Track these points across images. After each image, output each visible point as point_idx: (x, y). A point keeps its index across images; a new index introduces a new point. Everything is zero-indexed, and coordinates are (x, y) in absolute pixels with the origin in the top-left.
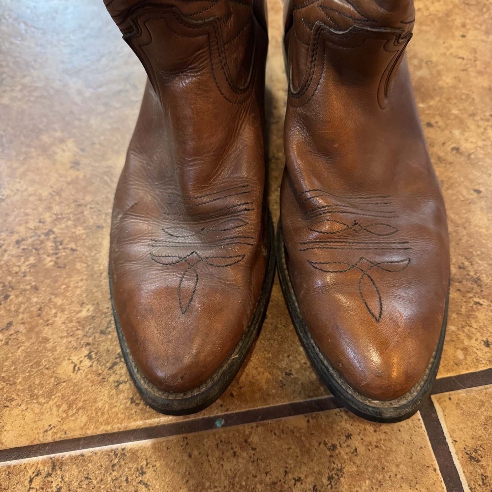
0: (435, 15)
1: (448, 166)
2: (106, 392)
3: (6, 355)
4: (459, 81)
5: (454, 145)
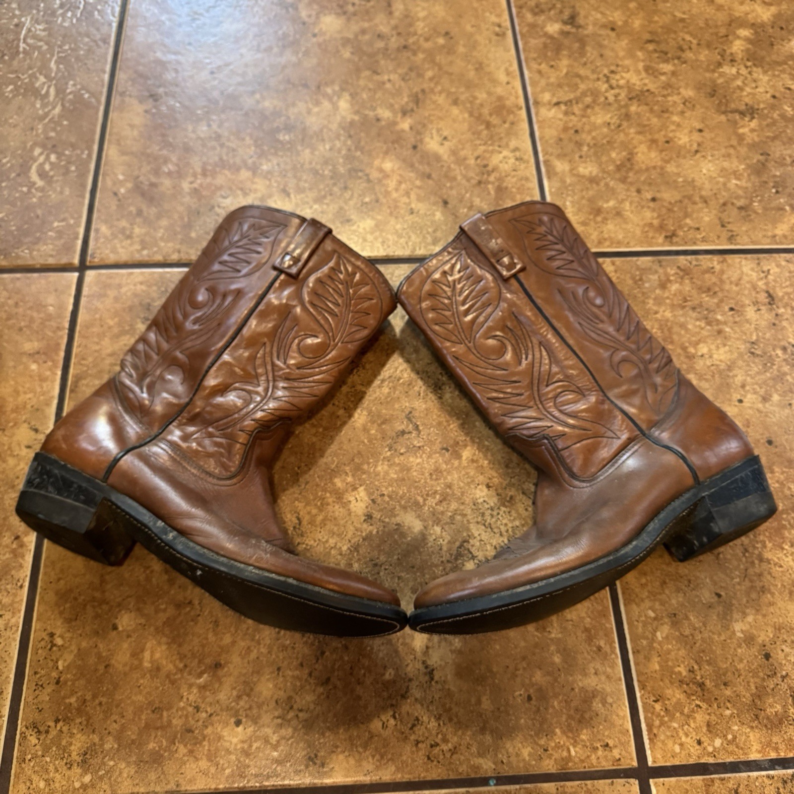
0: (717, 366)
2: (409, 748)
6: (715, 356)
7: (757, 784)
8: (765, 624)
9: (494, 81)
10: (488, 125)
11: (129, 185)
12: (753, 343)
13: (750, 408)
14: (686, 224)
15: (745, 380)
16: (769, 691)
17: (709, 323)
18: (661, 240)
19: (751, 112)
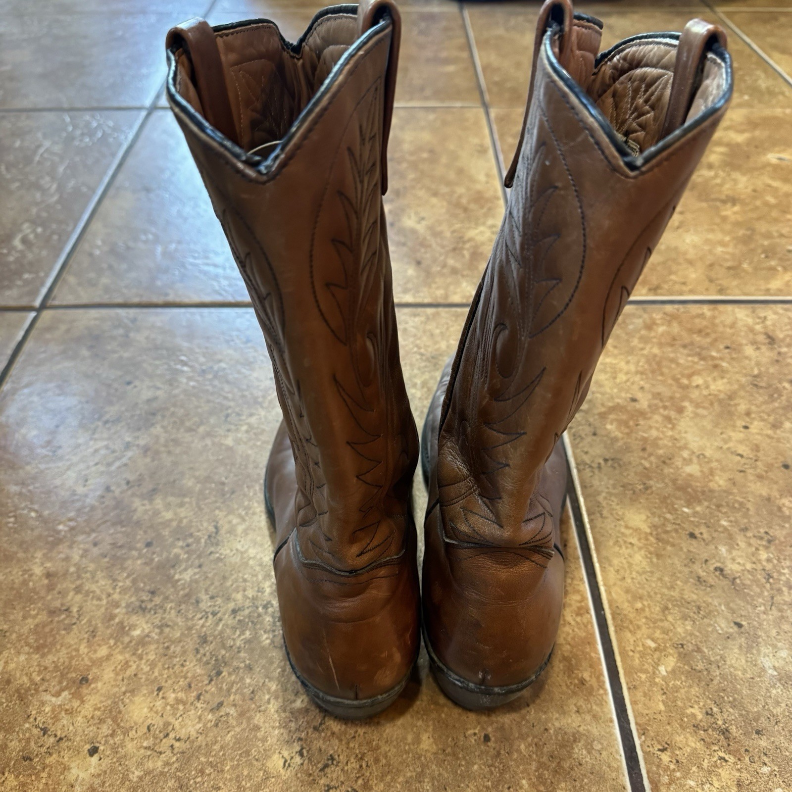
0: (716, 395)
1: (709, 589)
3: (216, 738)
4: (734, 484)
5: (718, 565)
6: (713, 387)
11: (106, 249)
12: (755, 376)
13: (758, 434)
15: (750, 409)
17: (703, 359)
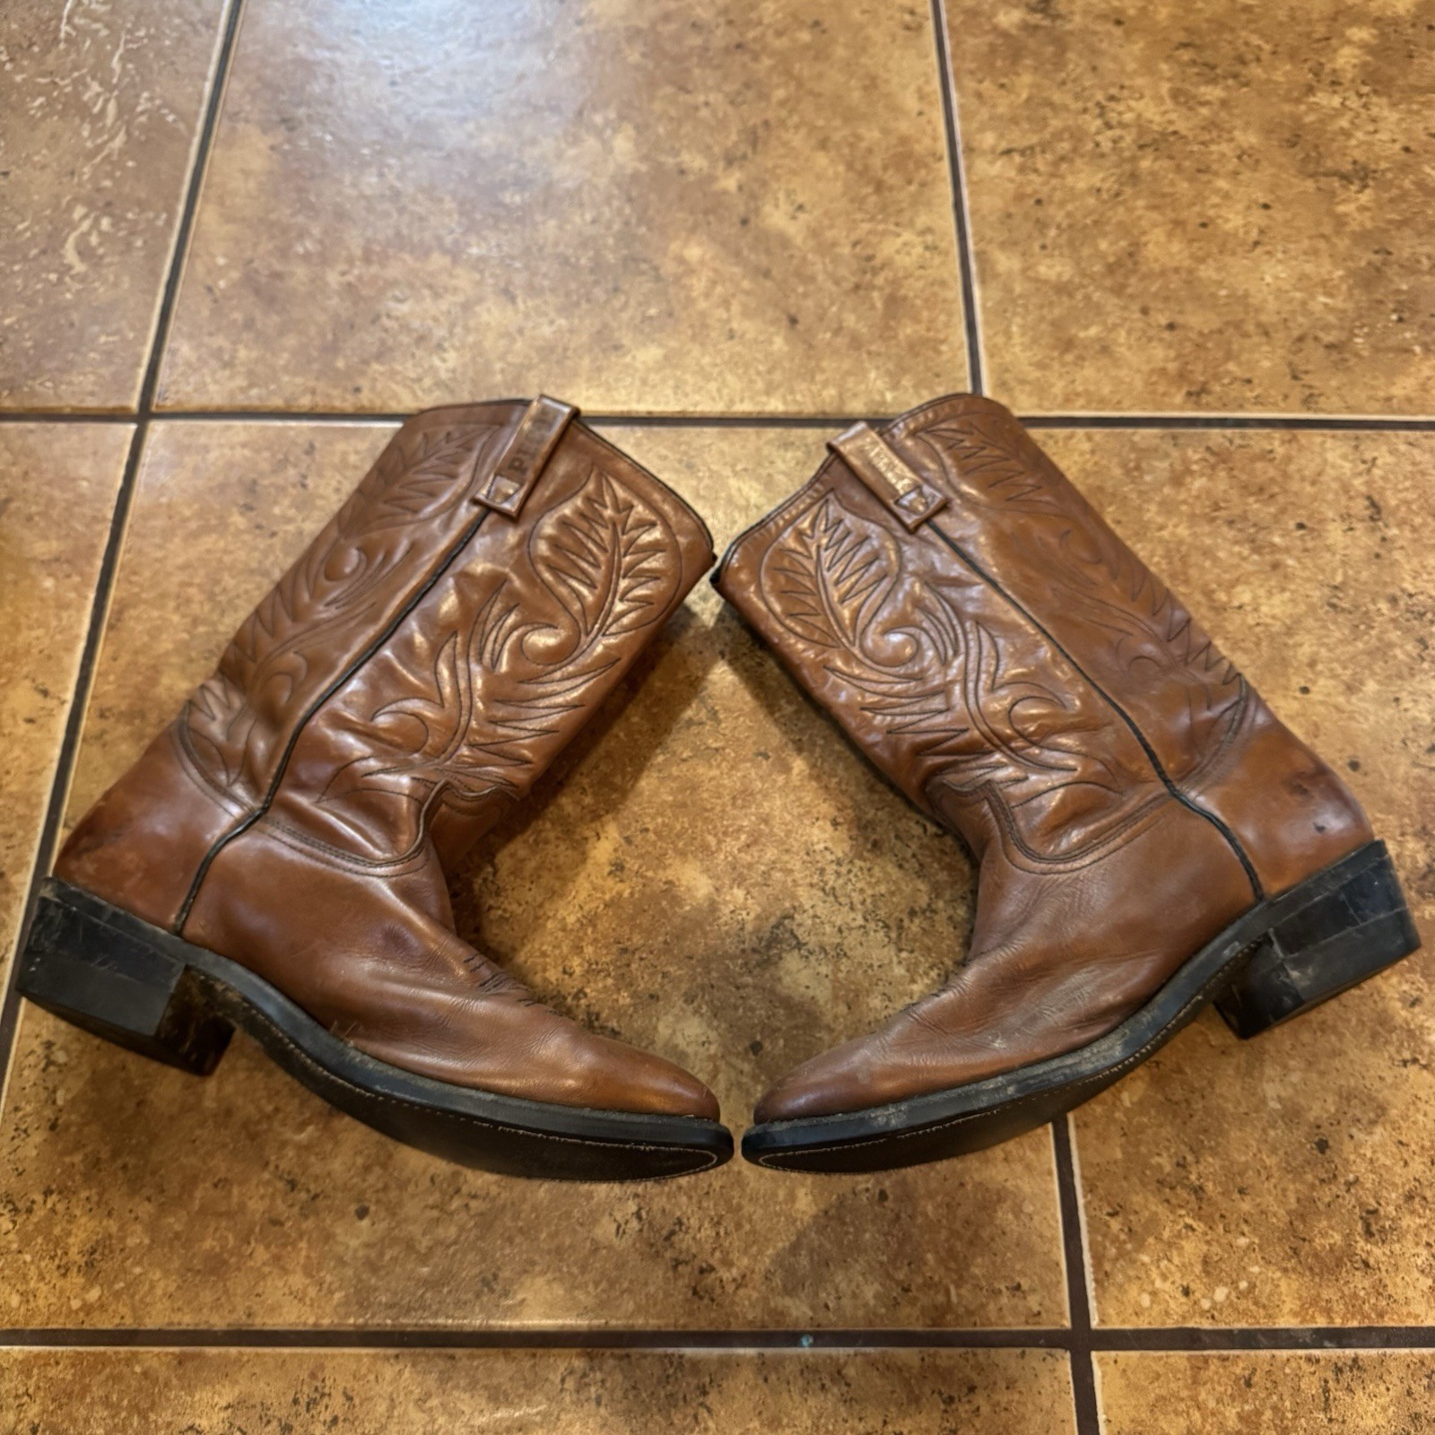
6: (1264, 609)
7: (1287, 1371)
8: (1323, 1088)
9: (896, 110)
10: (879, 187)
11: (235, 275)
12: (1336, 588)
13: (1322, 703)
14: (1228, 372)
15: (1317, 653)
16: (1321, 1207)
17: (1257, 550)
18: (1179, 398)
19: (1362, 175)
